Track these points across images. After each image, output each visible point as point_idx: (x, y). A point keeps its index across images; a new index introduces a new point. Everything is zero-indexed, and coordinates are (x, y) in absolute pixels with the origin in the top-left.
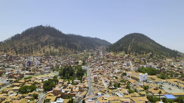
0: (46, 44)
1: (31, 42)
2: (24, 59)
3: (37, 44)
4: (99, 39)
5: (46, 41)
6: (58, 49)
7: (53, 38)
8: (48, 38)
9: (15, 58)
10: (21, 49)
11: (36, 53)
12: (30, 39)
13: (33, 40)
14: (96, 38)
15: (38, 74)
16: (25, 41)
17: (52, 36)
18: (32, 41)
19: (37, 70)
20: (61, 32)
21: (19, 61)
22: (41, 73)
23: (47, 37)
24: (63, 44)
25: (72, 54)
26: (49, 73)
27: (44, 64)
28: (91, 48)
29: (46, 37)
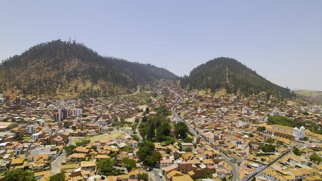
0: (76, 76)
1: (47, 73)
2: (45, 105)
3: (59, 76)
4: (154, 67)
5: (75, 71)
6: (98, 85)
7: (86, 65)
8: (78, 64)
9: (25, 103)
10: (31, 86)
11: (62, 93)
12: (44, 66)
13: (49, 68)
14: (149, 64)
15: (93, 134)
16: (35, 69)
17: (83, 61)
18: (48, 70)
19: (87, 126)
20: (96, 54)
21: (38, 108)
22: (97, 132)
23: (75, 63)
24: (104, 76)
25: (124, 94)
26: (111, 130)
27: (91, 114)
28: (146, 82)
29: (73, 62)
